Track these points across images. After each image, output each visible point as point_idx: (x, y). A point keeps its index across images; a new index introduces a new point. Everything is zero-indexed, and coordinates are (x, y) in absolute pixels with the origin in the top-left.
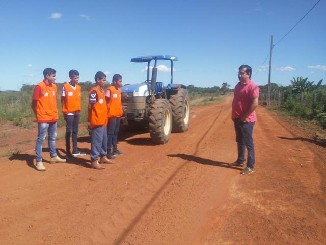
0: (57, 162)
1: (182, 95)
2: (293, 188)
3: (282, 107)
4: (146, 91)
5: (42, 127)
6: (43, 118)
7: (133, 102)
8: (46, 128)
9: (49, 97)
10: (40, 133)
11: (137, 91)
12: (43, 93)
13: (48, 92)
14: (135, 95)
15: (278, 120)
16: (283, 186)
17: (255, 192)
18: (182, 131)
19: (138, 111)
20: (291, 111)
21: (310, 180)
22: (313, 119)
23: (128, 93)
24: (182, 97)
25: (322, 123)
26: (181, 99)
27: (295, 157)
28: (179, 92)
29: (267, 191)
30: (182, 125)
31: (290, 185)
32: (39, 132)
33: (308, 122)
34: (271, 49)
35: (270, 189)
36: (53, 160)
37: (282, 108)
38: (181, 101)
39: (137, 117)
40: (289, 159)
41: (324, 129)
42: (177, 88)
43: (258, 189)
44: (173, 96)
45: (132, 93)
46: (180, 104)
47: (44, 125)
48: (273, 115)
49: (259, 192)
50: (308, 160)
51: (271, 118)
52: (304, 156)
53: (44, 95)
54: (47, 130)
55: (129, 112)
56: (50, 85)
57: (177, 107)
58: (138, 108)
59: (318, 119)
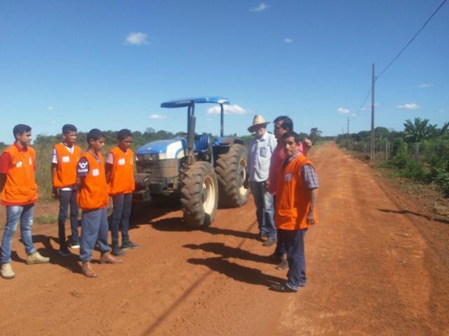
0: (37, 262)
1: (236, 154)
2: (384, 306)
3: (390, 163)
4: (179, 151)
5: (12, 212)
6: (14, 199)
7: (159, 168)
8: (18, 213)
9: (23, 168)
10: (9, 221)
11: (165, 152)
12: (14, 163)
13: (21, 160)
14: (162, 157)
15: (382, 184)
16: (369, 304)
17: (322, 316)
18: (237, 206)
19: (166, 180)
20: (402, 170)
21: (414, 290)
22: (431, 182)
23: (151, 155)
24: (235, 156)
25: (444, 189)
26: (234, 159)
27: (397, 247)
28: (231, 150)
29: (341, 313)
30: (236, 197)
31: (380, 300)
32: (7, 219)
33: (424, 188)
34: (373, 82)
35: (347, 309)
36: (30, 259)
37: (389, 165)
38: (234, 163)
39: (165, 189)
40: (388, 252)
41: (446, 197)
42: (228, 144)
43: (328, 310)
44: (223, 156)
45: (157, 154)
46: (233, 167)
47: (16, 209)
48: (376, 176)
49: (329, 315)
50: (416, 254)
51: (373, 181)
52: (411, 246)
53: (15, 165)
54: (19, 216)
55: (153, 182)
56: (25, 149)
57: (227, 171)
58: (166, 176)
59: (440, 182)
